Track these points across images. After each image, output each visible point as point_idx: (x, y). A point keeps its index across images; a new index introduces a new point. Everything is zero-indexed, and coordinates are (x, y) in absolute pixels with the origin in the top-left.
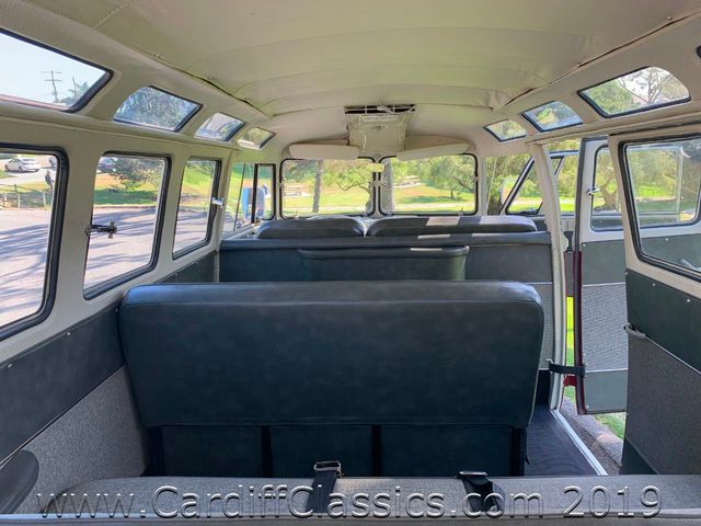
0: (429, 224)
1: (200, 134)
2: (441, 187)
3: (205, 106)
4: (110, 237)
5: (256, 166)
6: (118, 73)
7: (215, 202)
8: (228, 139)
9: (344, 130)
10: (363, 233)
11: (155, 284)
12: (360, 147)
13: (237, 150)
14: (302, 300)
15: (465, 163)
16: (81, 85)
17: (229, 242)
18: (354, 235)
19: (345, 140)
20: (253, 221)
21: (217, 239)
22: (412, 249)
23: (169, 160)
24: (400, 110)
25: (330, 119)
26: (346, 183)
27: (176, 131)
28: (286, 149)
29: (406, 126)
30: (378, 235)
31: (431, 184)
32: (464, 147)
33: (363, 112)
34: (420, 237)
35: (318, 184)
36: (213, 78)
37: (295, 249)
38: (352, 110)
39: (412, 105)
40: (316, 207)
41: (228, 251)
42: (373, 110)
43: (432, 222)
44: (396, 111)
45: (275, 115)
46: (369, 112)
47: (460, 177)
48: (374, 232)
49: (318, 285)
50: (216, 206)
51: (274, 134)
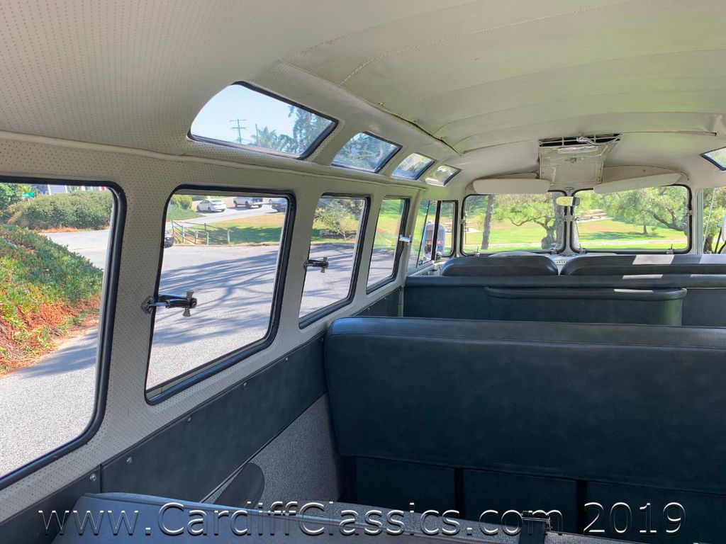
0: (636, 262)
1: (396, 175)
2: (633, 221)
3: (404, 147)
4: (323, 271)
5: (439, 203)
6: (342, 122)
7: (402, 239)
8: (417, 177)
9: (534, 163)
10: (557, 270)
11: (352, 316)
12: (549, 180)
13: (424, 188)
14: (504, 339)
15: (661, 194)
16: (262, 130)
17: (413, 278)
18: (548, 273)
19: (535, 173)
20: (433, 259)
21: (402, 276)
22: (616, 290)
23: (369, 200)
24: (602, 140)
25: (521, 152)
26: (519, 218)
27: (377, 172)
28: (470, 185)
29: (605, 157)
30: (574, 274)
31: (620, 218)
32: (674, 177)
33: (560, 144)
34: (625, 277)
35: (488, 219)
36: (418, 121)
37: (483, 287)
38: (546, 143)
39: (616, 135)
40: (485, 243)
41: (412, 287)
42: (571, 141)
43: (639, 260)
44: (597, 141)
45: (465, 152)
46: (566, 144)
47: (656, 210)
48: (571, 271)
49: (520, 325)
50: (403, 242)
51: (459, 171)
